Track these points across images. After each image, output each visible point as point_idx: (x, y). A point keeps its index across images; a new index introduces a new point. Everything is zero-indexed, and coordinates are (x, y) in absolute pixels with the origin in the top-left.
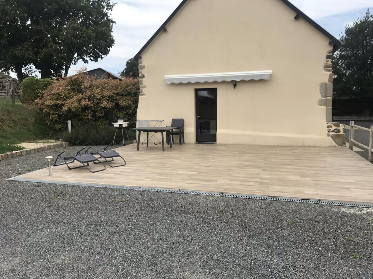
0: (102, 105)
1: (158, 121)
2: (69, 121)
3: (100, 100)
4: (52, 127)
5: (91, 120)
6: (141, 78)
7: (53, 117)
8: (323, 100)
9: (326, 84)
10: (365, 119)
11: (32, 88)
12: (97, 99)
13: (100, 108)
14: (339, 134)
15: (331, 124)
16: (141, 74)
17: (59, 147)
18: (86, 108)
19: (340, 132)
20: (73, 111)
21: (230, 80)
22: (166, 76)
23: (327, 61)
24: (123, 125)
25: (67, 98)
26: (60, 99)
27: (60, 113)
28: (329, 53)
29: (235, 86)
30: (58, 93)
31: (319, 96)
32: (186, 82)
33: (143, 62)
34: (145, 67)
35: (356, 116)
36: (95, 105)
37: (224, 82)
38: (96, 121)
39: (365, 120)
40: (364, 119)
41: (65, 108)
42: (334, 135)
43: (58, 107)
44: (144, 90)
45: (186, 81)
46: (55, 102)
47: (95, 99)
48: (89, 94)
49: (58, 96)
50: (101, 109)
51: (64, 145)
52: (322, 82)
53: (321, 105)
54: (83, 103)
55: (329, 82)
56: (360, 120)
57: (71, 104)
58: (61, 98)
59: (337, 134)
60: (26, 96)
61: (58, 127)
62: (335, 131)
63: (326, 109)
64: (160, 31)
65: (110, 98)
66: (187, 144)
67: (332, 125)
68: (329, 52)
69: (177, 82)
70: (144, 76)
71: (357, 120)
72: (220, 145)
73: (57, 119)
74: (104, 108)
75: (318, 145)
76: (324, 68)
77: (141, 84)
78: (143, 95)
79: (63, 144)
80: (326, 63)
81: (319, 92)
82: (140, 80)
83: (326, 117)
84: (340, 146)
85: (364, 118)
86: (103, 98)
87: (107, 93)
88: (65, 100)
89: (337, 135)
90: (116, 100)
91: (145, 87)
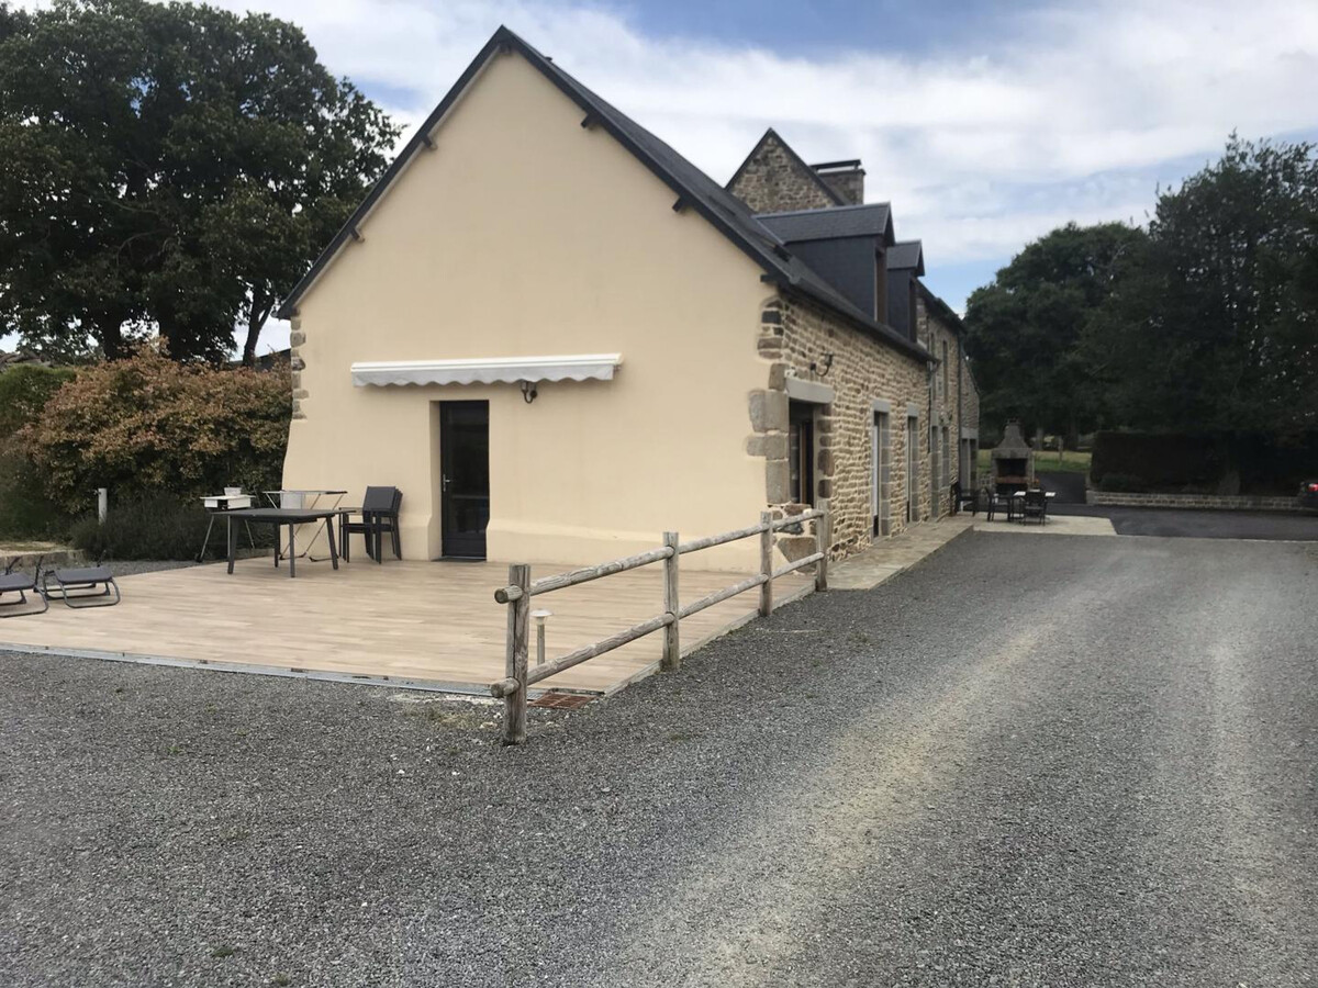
0: (195, 447)
1: (320, 493)
2: (100, 490)
3: (191, 430)
4: (62, 507)
5: (159, 487)
6: (295, 368)
7: (61, 479)
8: (759, 438)
9: (763, 393)
10: (1223, 503)
11: (25, 394)
12: (183, 428)
13: (189, 455)
14: (799, 536)
15: (779, 509)
16: (297, 358)
17: (52, 563)
18: (148, 455)
19: (802, 531)
20: (108, 461)
21: (512, 379)
22: (355, 365)
23: (766, 329)
24: (229, 503)
25: (105, 424)
26: (81, 428)
27: (82, 468)
28: (770, 305)
29: (534, 395)
30: (74, 412)
31: (747, 429)
32: (404, 382)
33: (302, 325)
34: (307, 340)
35: (1192, 493)
36: (177, 444)
37: (499, 385)
38: (183, 492)
39: (1224, 506)
40: (1219, 505)
41: (89, 455)
42: (787, 539)
43: (70, 450)
44: (303, 405)
45: (404, 379)
46: (64, 436)
47: (178, 427)
48: (162, 414)
49: (75, 420)
50: (193, 457)
51: (71, 557)
52: (753, 387)
53: (753, 455)
54: (142, 438)
55: (771, 388)
56: (1206, 506)
57: (109, 442)
58: (84, 424)
59: (794, 536)
60: (9, 417)
61: (74, 506)
62: (790, 528)
63: (768, 464)
64: (343, 240)
65: (222, 426)
66: (407, 560)
67: (782, 511)
68: (767, 303)
69: (382, 382)
70: (303, 364)
71: (1197, 506)
72: (494, 564)
73: (72, 484)
74: (201, 455)
75: (744, 570)
76: (759, 348)
77: (296, 387)
78: (301, 417)
79: (66, 554)
80: (762, 335)
81: (747, 416)
82: (295, 376)
83: (767, 487)
84: (802, 574)
85: (1218, 500)
86: (200, 424)
87: (212, 410)
88: (94, 430)
89: (793, 540)
90: (242, 430)
91: (305, 394)
